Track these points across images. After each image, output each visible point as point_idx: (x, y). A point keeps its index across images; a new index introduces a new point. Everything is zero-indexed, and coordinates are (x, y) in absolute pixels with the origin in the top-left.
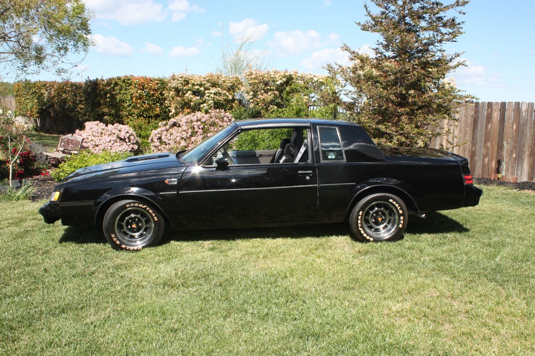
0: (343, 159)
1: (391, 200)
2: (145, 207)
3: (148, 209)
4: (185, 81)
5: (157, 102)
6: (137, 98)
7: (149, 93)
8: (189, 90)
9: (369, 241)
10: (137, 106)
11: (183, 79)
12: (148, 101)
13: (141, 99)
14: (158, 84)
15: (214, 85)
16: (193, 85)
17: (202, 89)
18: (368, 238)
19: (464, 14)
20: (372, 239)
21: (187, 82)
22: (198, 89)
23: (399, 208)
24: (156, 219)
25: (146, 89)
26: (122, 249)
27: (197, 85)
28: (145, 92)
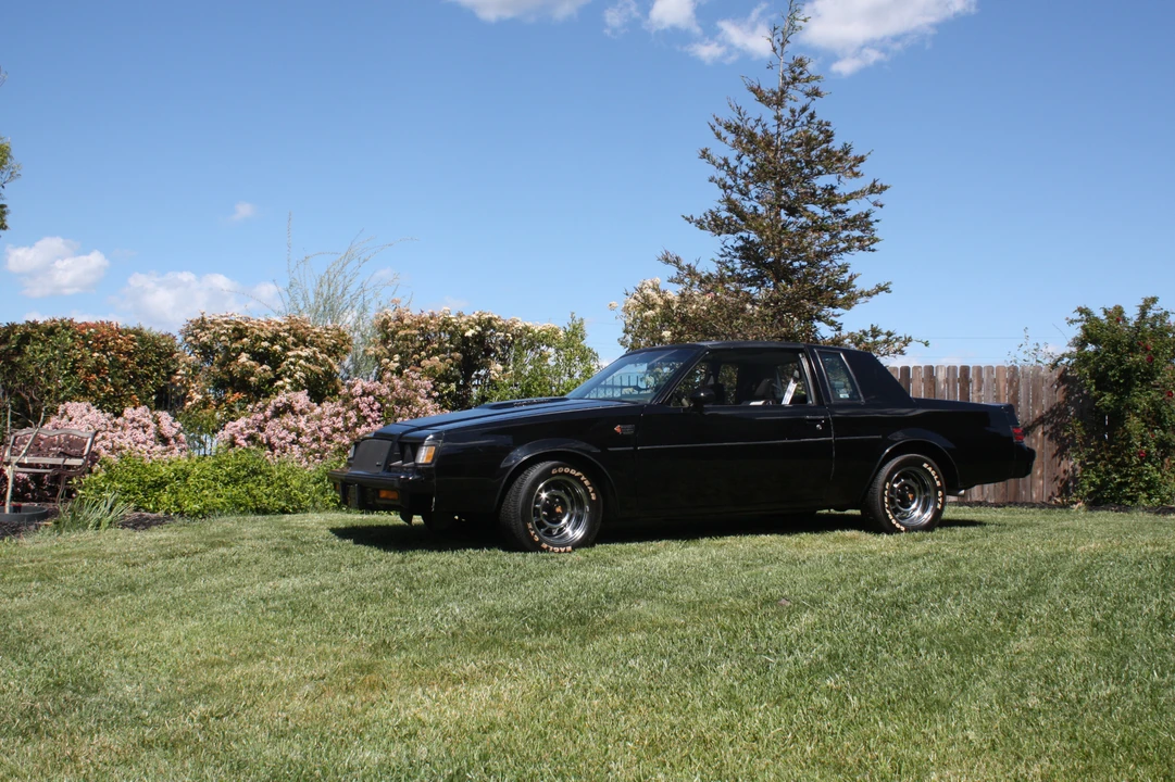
0: (860, 398)
1: (925, 465)
2: (578, 474)
3: (583, 478)
4: (235, 330)
5: (131, 382)
6: (90, 371)
7: (116, 360)
8: (243, 350)
9: (899, 531)
10: (88, 388)
11: (232, 326)
12: (112, 378)
13: (98, 373)
14: (134, 340)
15: (302, 341)
16: (258, 338)
17: (277, 348)
18: (898, 526)
19: (881, 206)
20: (903, 528)
21: (239, 332)
22: (266, 349)
23: (936, 477)
24: (594, 498)
25: (110, 350)
26: (543, 550)
27: (266, 340)
28: (108, 357)
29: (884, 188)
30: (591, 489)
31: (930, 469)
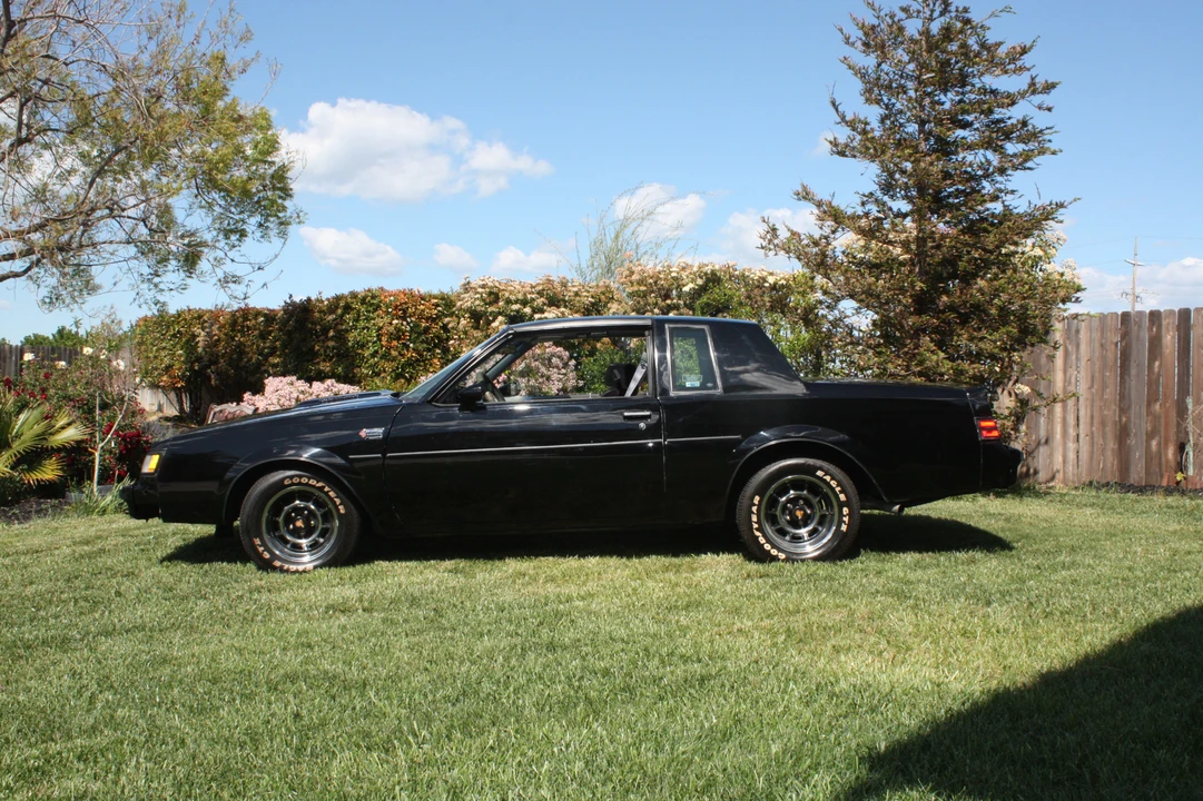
0: (715, 387)
1: (820, 473)
2: (320, 484)
3: (327, 489)
4: (490, 293)
5: (436, 346)
6: (391, 337)
7: (417, 325)
8: (500, 313)
9: (775, 559)
10: (390, 354)
11: (487, 290)
12: (414, 343)
13: (398, 339)
14: (437, 305)
15: (554, 301)
16: (509, 302)
17: (528, 310)
18: (774, 552)
19: (1049, 109)
20: (782, 556)
21: (494, 296)
22: (518, 311)
23: (838, 489)
24: (342, 511)
25: (410, 316)
26: (274, 569)
27: (516, 302)
28: (408, 324)
29: (1049, 87)
30: (338, 501)
31: (828, 478)
